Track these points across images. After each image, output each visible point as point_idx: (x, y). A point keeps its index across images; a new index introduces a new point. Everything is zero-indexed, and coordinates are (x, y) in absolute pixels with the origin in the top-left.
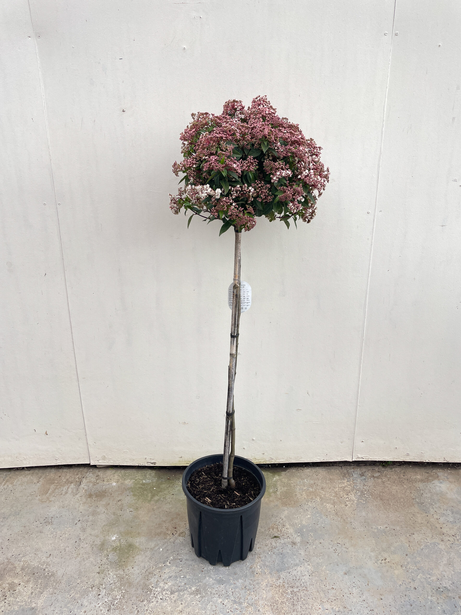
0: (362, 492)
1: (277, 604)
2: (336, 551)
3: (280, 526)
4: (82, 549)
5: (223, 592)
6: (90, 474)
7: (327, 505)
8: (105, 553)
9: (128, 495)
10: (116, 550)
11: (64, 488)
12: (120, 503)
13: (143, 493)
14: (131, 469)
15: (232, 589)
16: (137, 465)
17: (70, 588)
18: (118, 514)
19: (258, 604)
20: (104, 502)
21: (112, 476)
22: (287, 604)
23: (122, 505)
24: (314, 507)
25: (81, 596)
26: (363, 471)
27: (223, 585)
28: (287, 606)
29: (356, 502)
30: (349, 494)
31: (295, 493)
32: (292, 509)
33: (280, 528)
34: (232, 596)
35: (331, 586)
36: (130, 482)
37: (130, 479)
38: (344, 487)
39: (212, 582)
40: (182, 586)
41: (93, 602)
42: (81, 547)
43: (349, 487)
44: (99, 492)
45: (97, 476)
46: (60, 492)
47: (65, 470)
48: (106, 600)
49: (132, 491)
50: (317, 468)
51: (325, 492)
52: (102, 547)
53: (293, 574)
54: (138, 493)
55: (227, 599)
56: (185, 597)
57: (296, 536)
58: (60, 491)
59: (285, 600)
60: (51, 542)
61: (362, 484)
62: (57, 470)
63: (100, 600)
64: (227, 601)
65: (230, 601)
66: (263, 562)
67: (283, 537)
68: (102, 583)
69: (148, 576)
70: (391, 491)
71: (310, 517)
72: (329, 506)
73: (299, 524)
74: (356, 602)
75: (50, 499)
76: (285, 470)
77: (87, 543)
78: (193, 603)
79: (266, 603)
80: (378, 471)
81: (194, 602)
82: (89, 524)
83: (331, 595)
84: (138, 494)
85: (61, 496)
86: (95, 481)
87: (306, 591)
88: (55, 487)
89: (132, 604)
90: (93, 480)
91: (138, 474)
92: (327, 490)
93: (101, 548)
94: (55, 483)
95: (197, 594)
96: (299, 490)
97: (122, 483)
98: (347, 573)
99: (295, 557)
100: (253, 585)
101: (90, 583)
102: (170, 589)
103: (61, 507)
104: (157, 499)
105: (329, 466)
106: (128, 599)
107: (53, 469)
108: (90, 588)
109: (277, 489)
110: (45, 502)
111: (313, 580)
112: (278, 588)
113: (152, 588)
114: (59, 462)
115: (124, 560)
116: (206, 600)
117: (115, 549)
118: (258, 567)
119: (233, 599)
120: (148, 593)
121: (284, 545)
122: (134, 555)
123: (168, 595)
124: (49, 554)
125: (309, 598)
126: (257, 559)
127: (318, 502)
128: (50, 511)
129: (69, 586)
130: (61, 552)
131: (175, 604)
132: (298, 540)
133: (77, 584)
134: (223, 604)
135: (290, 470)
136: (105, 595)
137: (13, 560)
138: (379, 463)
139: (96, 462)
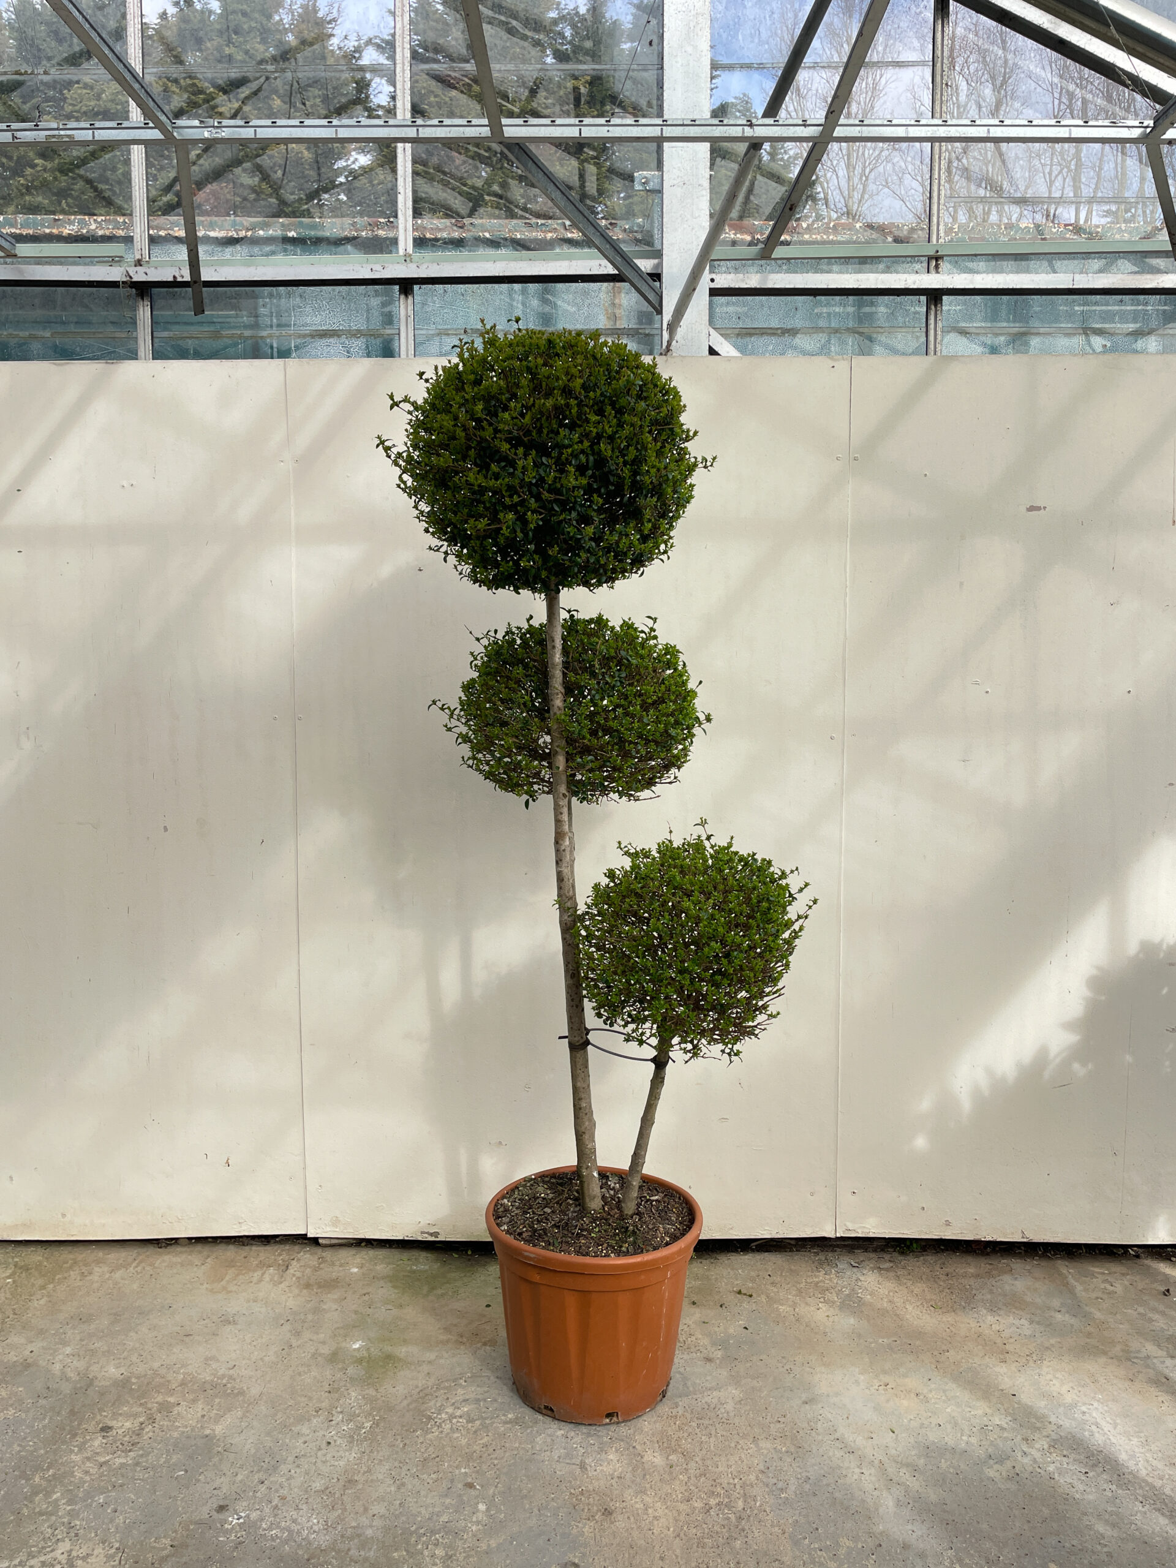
0: (853, 1290)
2: (790, 1372)
3: (684, 1335)
4: (296, 1359)
6: (305, 1254)
7: (780, 1307)
8: (341, 1366)
9: (382, 1287)
10: (362, 1363)
11: (255, 1275)
12: (366, 1298)
13: (413, 1284)
16: (401, 1238)
17: (275, 1410)
18: (364, 1313)
20: (336, 1295)
21: (350, 1258)
23: (370, 1300)
26: (858, 1260)
29: (839, 1304)
30: (826, 1292)
32: (709, 1311)
36: (385, 1268)
38: (818, 1283)
40: (489, 1413)
41: (320, 1430)
42: (293, 1356)
43: (828, 1282)
44: (325, 1281)
45: (320, 1260)
47: (256, 1247)
49: (391, 1282)
50: (766, 1253)
51: (777, 1288)
52: (334, 1358)
53: (703, 1402)
54: (403, 1283)
57: (713, 1349)
58: (247, 1278)
60: (235, 1348)
61: (855, 1278)
62: (240, 1247)
63: (333, 1428)
67: (689, 1350)
68: (336, 1406)
69: (424, 1398)
72: (784, 1309)
73: (720, 1334)
75: (229, 1289)
77: (305, 1352)
80: (890, 1261)
82: (306, 1325)
84: (402, 1286)
85: (252, 1284)
86: (317, 1266)
87: (727, 1424)
88: (238, 1272)
89: (394, 1435)
90: (313, 1263)
91: (403, 1257)
92: (782, 1286)
93: (331, 1360)
97: (370, 1270)
101: (314, 1406)
102: (465, 1416)
103: (252, 1301)
104: (440, 1294)
105: (790, 1251)
106: (385, 1429)
107: (231, 1244)
108: (314, 1412)
110: (220, 1293)
111: (741, 1410)
113: (431, 1414)
114: (245, 1228)
115: (377, 1376)
117: (360, 1361)
120: (425, 1420)
122: (395, 1370)
123: (463, 1424)
125: (731, 1434)
127: (763, 1302)
128: (230, 1305)
129: (273, 1408)
130: (254, 1362)
132: (718, 1355)
136: (343, 1421)
137: (163, 1371)
138: (892, 1247)
139: (318, 1231)
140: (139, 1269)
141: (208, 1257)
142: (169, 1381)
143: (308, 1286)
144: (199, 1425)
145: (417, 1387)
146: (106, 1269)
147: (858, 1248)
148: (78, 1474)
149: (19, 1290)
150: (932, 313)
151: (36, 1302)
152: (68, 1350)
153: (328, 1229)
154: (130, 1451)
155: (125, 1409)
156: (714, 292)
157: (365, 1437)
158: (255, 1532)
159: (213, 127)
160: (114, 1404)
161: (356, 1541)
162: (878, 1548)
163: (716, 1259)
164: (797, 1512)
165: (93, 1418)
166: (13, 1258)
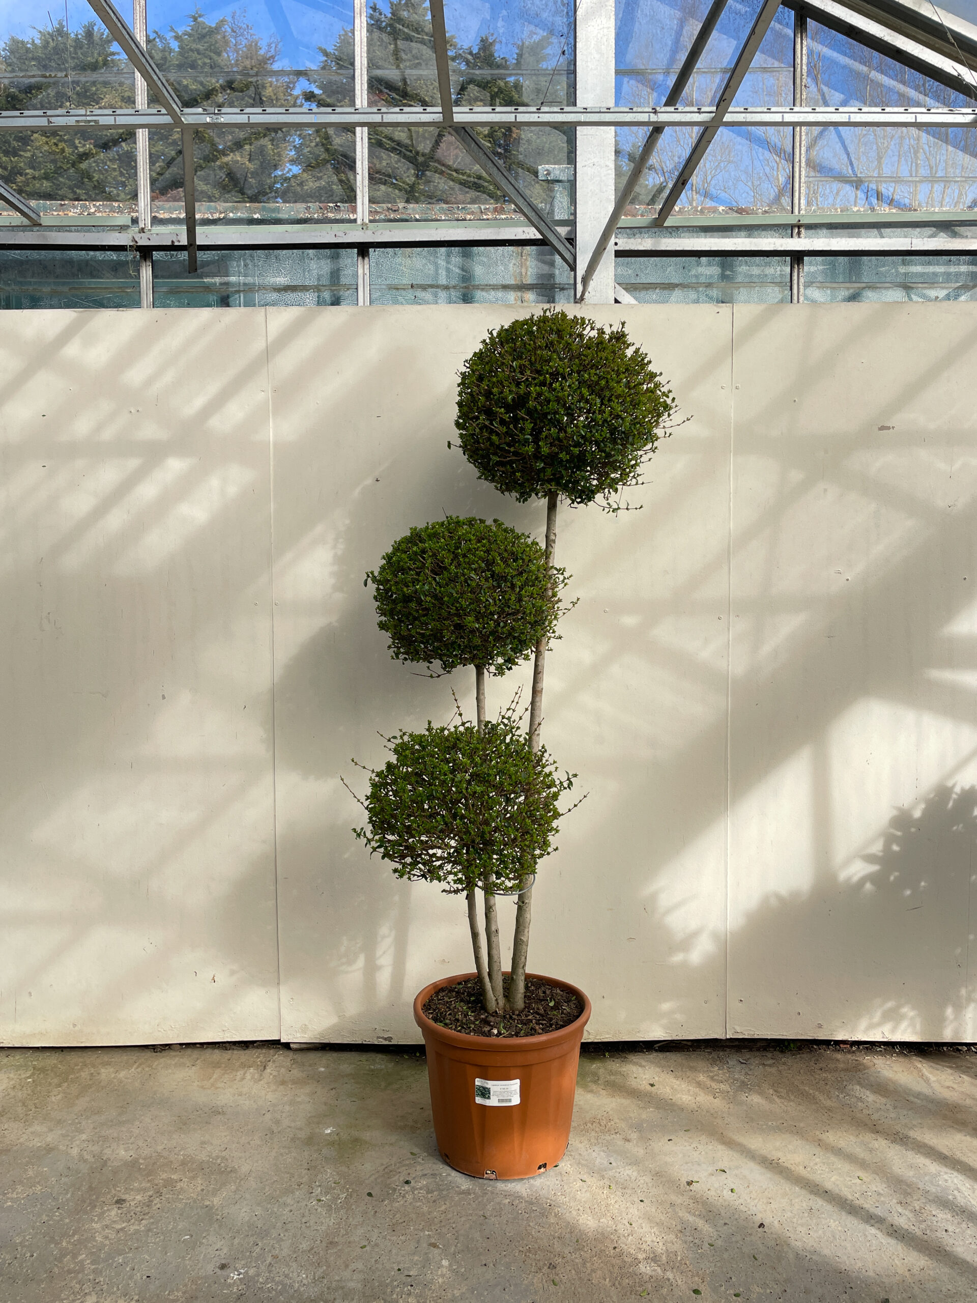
0: (743, 1082)
6: (279, 1057)
8: (316, 1148)
9: (346, 1083)
10: (334, 1145)
11: (238, 1074)
12: (334, 1092)
13: (372, 1080)
14: (349, 1052)
16: (360, 1042)
18: (333, 1105)
20: (307, 1090)
21: (317, 1060)
23: (337, 1094)
24: (662, 1099)
26: (745, 1060)
30: (721, 1084)
31: (629, 1082)
33: (603, 1123)
36: (348, 1067)
37: (348, 1064)
38: (713, 1076)
43: (722, 1076)
44: (298, 1078)
45: (291, 1060)
47: (237, 1051)
48: (323, 1199)
49: (353, 1079)
50: (668, 1053)
52: (310, 1141)
53: (626, 1174)
54: (364, 1080)
55: (518, 1199)
56: (449, 1197)
57: (630, 1131)
58: (231, 1077)
61: (743, 1072)
63: (313, 1198)
64: (519, 1202)
65: (523, 1202)
66: (576, 1160)
67: (610, 1132)
68: (315, 1181)
69: (388, 1174)
70: (793, 1082)
73: (635, 1118)
75: (217, 1086)
77: (285, 1136)
82: (284, 1115)
85: (235, 1082)
86: (290, 1066)
90: (286, 1065)
91: (362, 1059)
93: (307, 1143)
94: (222, 1067)
97: (335, 1069)
99: (628, 1155)
102: (425, 1188)
103: (237, 1095)
104: (396, 1088)
105: (688, 1051)
106: (357, 1200)
107: (216, 1048)
108: (296, 1186)
110: (209, 1089)
113: (396, 1187)
114: (228, 1035)
115: (348, 1156)
117: (332, 1143)
120: (391, 1192)
121: (611, 1142)
122: (363, 1151)
124: (223, 1147)
128: (219, 1099)
129: (261, 1183)
130: (243, 1146)
132: (634, 1136)
133: (274, 1181)
135: (620, 1055)
136: (321, 1193)
137: (165, 1154)
138: (773, 1047)
139: (290, 1037)
140: (140, 1069)
141: (198, 1059)
142: (171, 1162)
143: (283, 1083)
144: (200, 1198)
145: (382, 1165)
146: (112, 1070)
147: (745, 1047)
148: (99, 1238)
149: (39, 1088)
150: (796, 270)
151: (53, 1099)
152: (84, 1137)
153: (298, 1035)
154: (142, 1220)
155: (136, 1185)
156: (619, 254)
157: (342, 1206)
158: (254, 1285)
159: (215, 114)
160: (125, 1181)
161: (340, 1292)
162: (784, 1294)
163: (626, 1057)
164: (713, 1265)
165: (109, 1193)
166: (32, 1061)
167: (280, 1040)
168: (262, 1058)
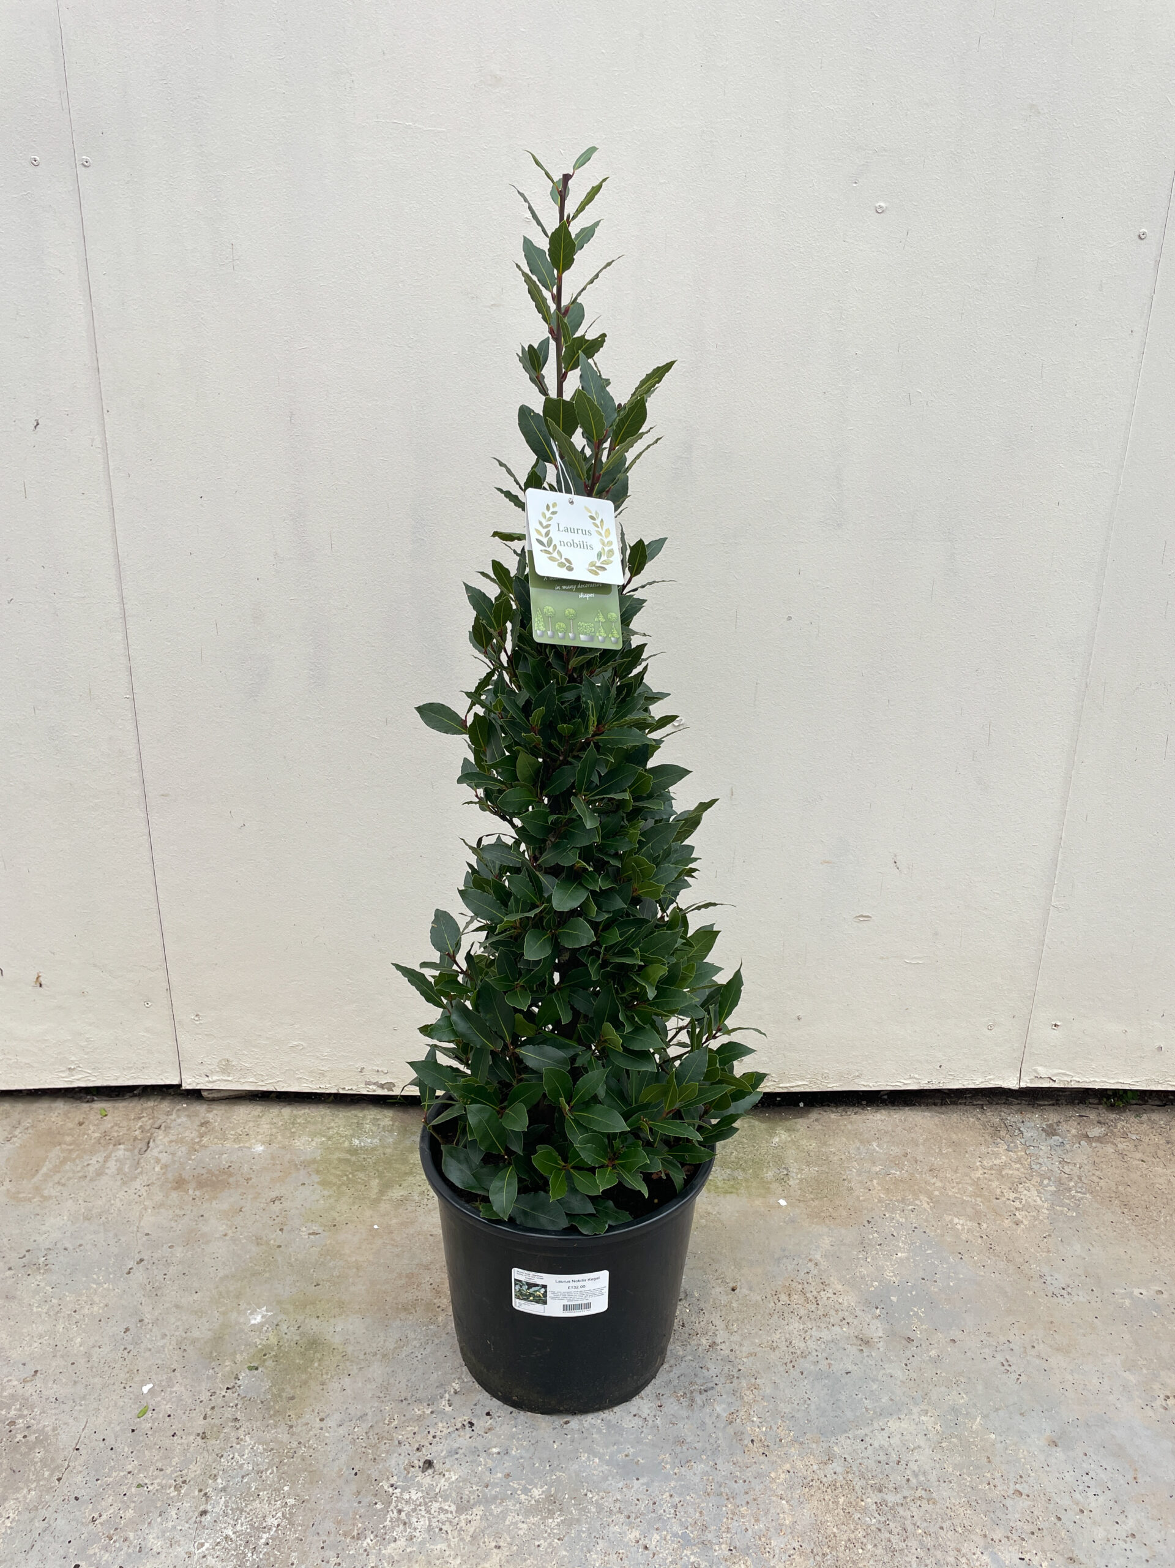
0: (1059, 1182)
1: (832, 1548)
2: (1008, 1368)
3: (813, 1284)
4: (148, 1354)
5: (642, 1506)
6: (179, 1117)
7: (956, 1220)
8: (227, 1369)
9: (304, 1184)
10: (265, 1361)
11: (94, 1159)
12: (276, 1207)
13: (354, 1176)
14: (315, 1106)
15: (671, 1496)
16: (334, 1091)
17: (101, 1486)
18: (272, 1242)
19: (768, 1549)
21: (251, 1124)
22: (869, 1547)
23: (283, 1213)
24: (914, 1225)
25: (140, 1516)
26: (1050, 1122)
27: (638, 1479)
28: (868, 1555)
29: (1046, 1211)
30: (1021, 1188)
31: (846, 1182)
32: (843, 1231)
33: (812, 1289)
34: (674, 1520)
35: (1012, 1484)
36: (309, 1144)
37: (309, 1136)
38: (1001, 1168)
39: (600, 1469)
40: (496, 1485)
41: (183, 1539)
42: (143, 1346)
43: (1018, 1166)
44: (209, 1172)
45: (202, 1125)
46: (78, 1172)
47: (99, 1105)
48: (229, 1532)
49: (318, 1172)
50: (907, 1108)
51: (941, 1181)
52: (217, 1347)
53: (876, 1444)
54: (337, 1176)
55: (657, 1529)
56: (507, 1523)
57: (868, 1317)
58: (79, 1168)
59: (860, 1534)
60: (41, 1329)
61: (1056, 1158)
62: (74, 1105)
63: (207, 1531)
64: (658, 1538)
65: (668, 1537)
66: (768, 1401)
67: (828, 1320)
68: (215, 1472)
69: (375, 1446)
70: (1152, 1182)
71: (907, 1258)
72: (963, 1225)
73: (873, 1281)
74: (1108, 1540)
75: (46, 1193)
76: (802, 1113)
77: (166, 1335)
78: (537, 1543)
79: (796, 1545)
80: (1099, 1122)
81: (542, 1541)
83: (1017, 1516)
84: (335, 1180)
85: (86, 1182)
86: (197, 1140)
87: (928, 1501)
88: (65, 1155)
89: (323, 1548)
90: (191, 1134)
91: (337, 1120)
92: (948, 1176)
93: (211, 1353)
94: (65, 1144)
95: (551, 1514)
96: (859, 1173)
97: (284, 1148)
98: (1056, 1441)
99: (875, 1387)
100: (745, 1481)
101: (172, 1472)
102: (454, 1495)
103: (82, 1218)
104: (399, 1198)
105: (942, 1104)
106: (305, 1531)
107: (59, 1099)
108: (172, 1488)
109: (787, 1169)
110: (30, 1200)
111: (946, 1466)
112: (829, 1490)
113: (391, 1490)
114: (81, 1076)
115: (291, 1393)
116: (584, 1532)
117: (262, 1356)
118: (755, 1419)
119: (677, 1529)
120: (378, 1506)
121: (832, 1345)
122: (325, 1376)
123: (450, 1516)
124: (31, 1368)
125: (942, 1528)
126: (748, 1393)
127: (925, 1210)
128: (44, 1228)
129: (97, 1480)
130: (73, 1364)
131: (474, 1548)
132: (876, 1330)
133: (126, 1473)
134: (646, 1548)
135: (819, 1116)
136: (225, 1513)
139: (200, 1080)
143: (180, 1184)
145: (363, 1419)
153: (215, 1078)
167: (180, 1086)
168: (146, 1122)
